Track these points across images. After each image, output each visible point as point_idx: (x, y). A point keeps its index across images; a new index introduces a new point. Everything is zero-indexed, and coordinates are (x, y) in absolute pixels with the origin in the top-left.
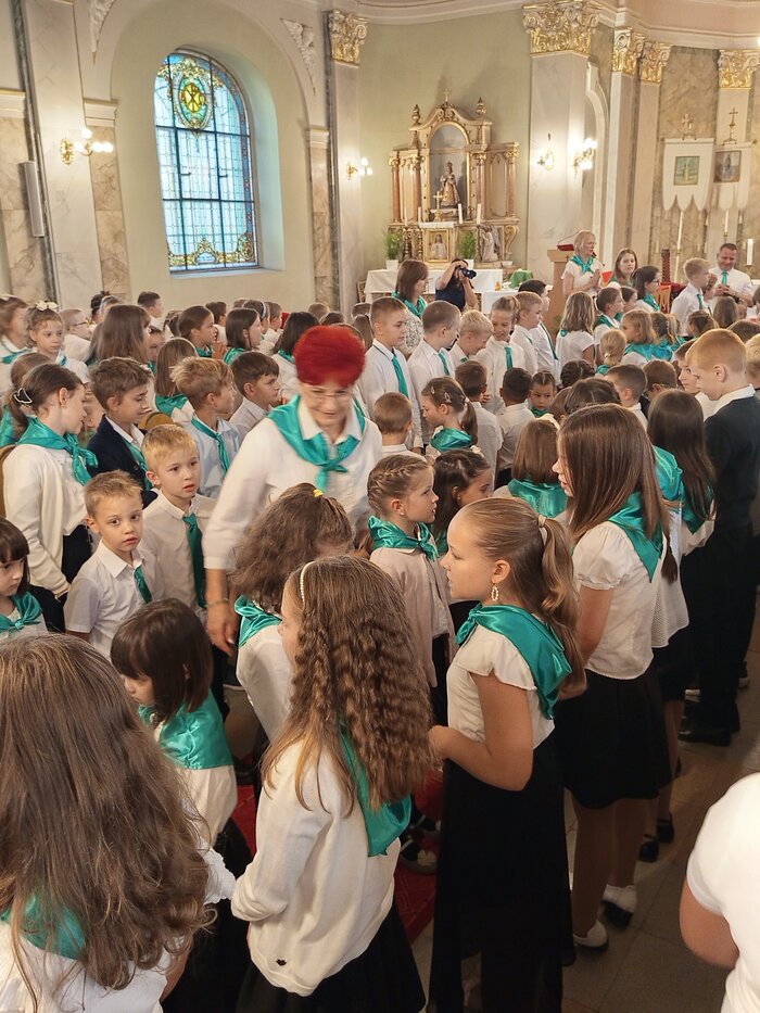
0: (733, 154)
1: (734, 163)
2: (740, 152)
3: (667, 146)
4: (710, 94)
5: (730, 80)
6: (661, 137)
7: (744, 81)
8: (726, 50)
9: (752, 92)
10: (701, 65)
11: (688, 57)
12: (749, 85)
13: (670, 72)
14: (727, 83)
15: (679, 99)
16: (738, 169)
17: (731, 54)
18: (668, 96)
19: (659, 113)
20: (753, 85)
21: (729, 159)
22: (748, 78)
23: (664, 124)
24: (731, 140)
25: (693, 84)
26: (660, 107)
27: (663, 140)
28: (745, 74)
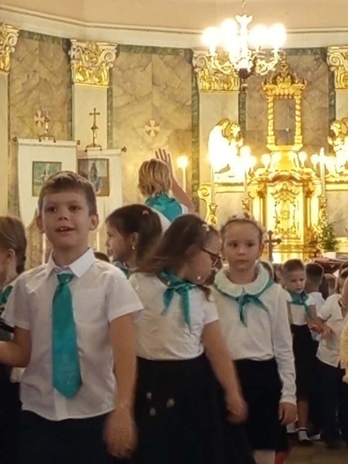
0: (98, 163)
1: (101, 173)
2: (108, 160)
3: (20, 147)
4: (63, 90)
5: (84, 75)
6: (12, 136)
7: (100, 78)
8: (78, 41)
9: (110, 91)
10: (52, 55)
11: (35, 44)
12: (106, 83)
13: (18, 59)
14: (81, 78)
15: (30, 92)
16: (106, 181)
17: (84, 45)
18: (18, 87)
19: (9, 108)
20: (110, 84)
21: (94, 168)
22: (105, 75)
23: (15, 121)
24: (94, 145)
25: (43, 77)
26: (9, 100)
27: (15, 140)
28: (100, 69)
